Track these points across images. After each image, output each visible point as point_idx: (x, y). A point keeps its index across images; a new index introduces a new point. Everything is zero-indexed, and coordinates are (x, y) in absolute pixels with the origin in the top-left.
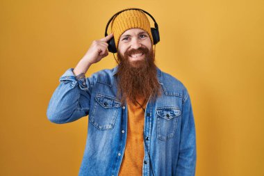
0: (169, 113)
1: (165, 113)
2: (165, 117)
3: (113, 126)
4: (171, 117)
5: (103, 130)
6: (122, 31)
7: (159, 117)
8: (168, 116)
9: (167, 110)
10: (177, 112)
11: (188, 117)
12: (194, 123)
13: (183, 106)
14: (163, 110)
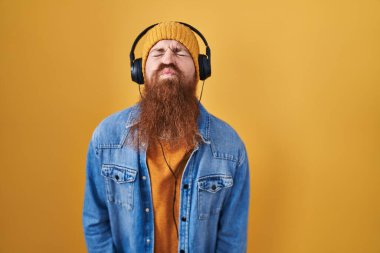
0: (216, 183)
1: (211, 183)
2: (210, 190)
4: (218, 189)
6: (152, 43)
8: (214, 188)
9: (214, 179)
10: (228, 182)
11: (241, 187)
12: (248, 194)
14: (208, 179)
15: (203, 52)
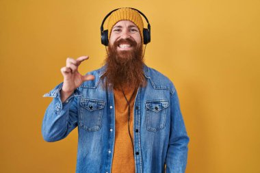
0: (157, 106)
1: (154, 106)
2: (154, 110)
3: (100, 127)
4: (159, 110)
5: (92, 131)
7: (148, 110)
8: (156, 108)
9: (156, 103)
10: (165, 104)
13: (171, 98)
14: (152, 103)
15: (146, 27)
